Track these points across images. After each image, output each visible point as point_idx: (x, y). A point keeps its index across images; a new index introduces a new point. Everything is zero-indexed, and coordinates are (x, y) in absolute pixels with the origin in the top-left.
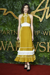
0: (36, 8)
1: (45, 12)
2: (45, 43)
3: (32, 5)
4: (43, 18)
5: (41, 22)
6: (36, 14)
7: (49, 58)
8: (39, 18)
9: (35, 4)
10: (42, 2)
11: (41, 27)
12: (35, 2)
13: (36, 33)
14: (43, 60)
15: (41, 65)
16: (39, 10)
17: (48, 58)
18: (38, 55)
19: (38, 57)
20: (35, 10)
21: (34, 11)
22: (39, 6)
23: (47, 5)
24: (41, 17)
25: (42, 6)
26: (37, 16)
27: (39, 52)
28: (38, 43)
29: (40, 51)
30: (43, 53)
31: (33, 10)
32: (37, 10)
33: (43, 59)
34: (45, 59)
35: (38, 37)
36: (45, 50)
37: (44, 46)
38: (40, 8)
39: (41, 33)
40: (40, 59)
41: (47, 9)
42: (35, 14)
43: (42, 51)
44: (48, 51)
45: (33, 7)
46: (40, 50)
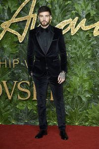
0: (11, 14)
1: (28, 23)
2: (28, 83)
3: (3, 9)
4: (24, 34)
5: (20, 42)
6: (12, 26)
7: (36, 110)
8: (18, 35)
9: (9, 7)
10: (23, 3)
11: (22, 52)
12: (10, 4)
13: (12, 64)
14: (24, 115)
15: (21, 125)
16: (17, 20)
17: (35, 112)
18: (16, 105)
19: (16, 111)
20: (10, 19)
21: (7, 20)
22: (17, 12)
23: (32, 10)
24: (21, 32)
25: (22, 13)
26: (13, 31)
27: (18, 100)
28: (15, 82)
29: (20, 98)
30: (25, 102)
31: (6, 18)
32: (14, 20)
33: (25, 113)
34: (29, 113)
35: (15, 71)
36: (29, 95)
37: (27, 89)
38: (19, 15)
39: (22, 64)
40: (19, 114)
41: (32, 18)
42: (9, 27)
43: (22, 99)
44: (35, 98)
45: (6, 14)
46: (19, 96)
